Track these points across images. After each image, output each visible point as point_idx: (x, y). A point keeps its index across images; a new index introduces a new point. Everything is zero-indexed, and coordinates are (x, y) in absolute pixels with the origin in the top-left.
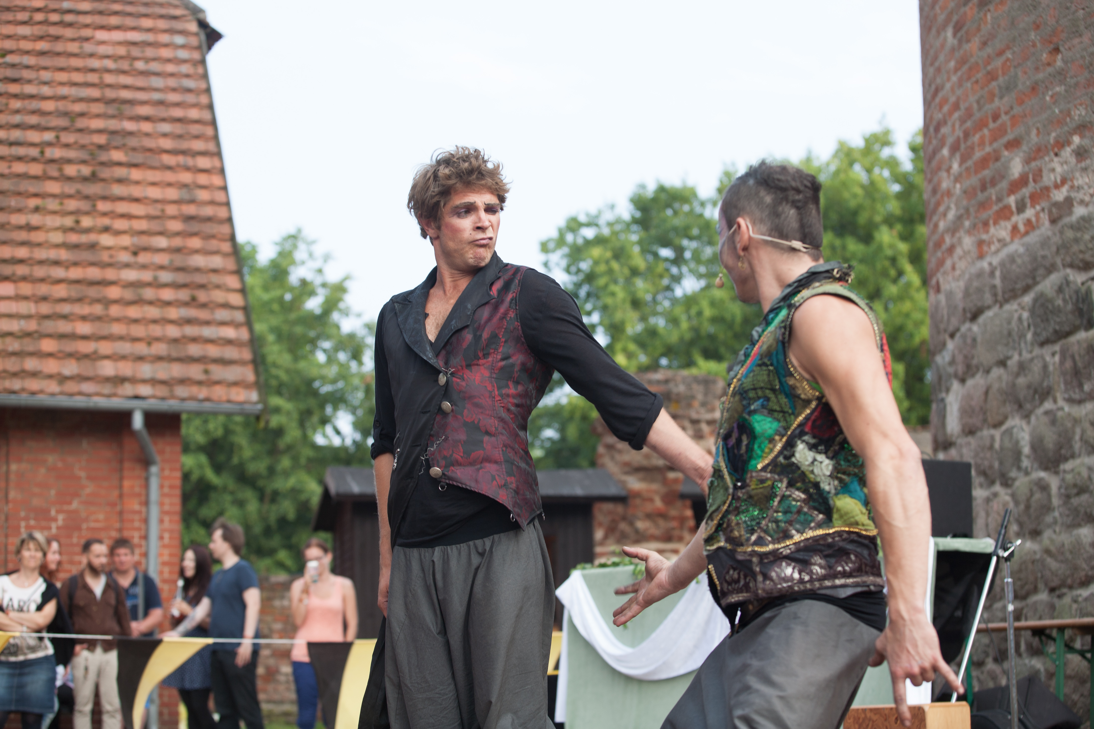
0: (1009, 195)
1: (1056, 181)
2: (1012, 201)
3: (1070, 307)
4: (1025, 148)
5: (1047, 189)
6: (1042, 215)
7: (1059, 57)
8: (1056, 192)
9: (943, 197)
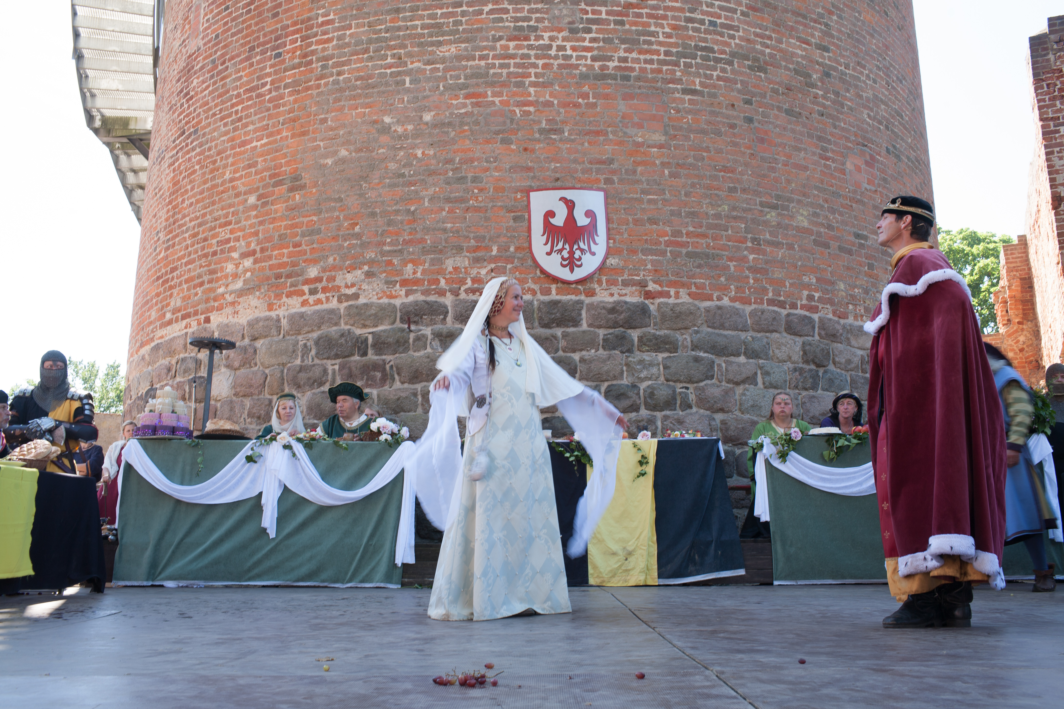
0: (303, 285)
1: (346, 283)
2: (306, 288)
3: (350, 344)
4: (322, 263)
5: (339, 287)
6: (331, 298)
7: (358, 227)
8: (347, 290)
9: (226, 277)
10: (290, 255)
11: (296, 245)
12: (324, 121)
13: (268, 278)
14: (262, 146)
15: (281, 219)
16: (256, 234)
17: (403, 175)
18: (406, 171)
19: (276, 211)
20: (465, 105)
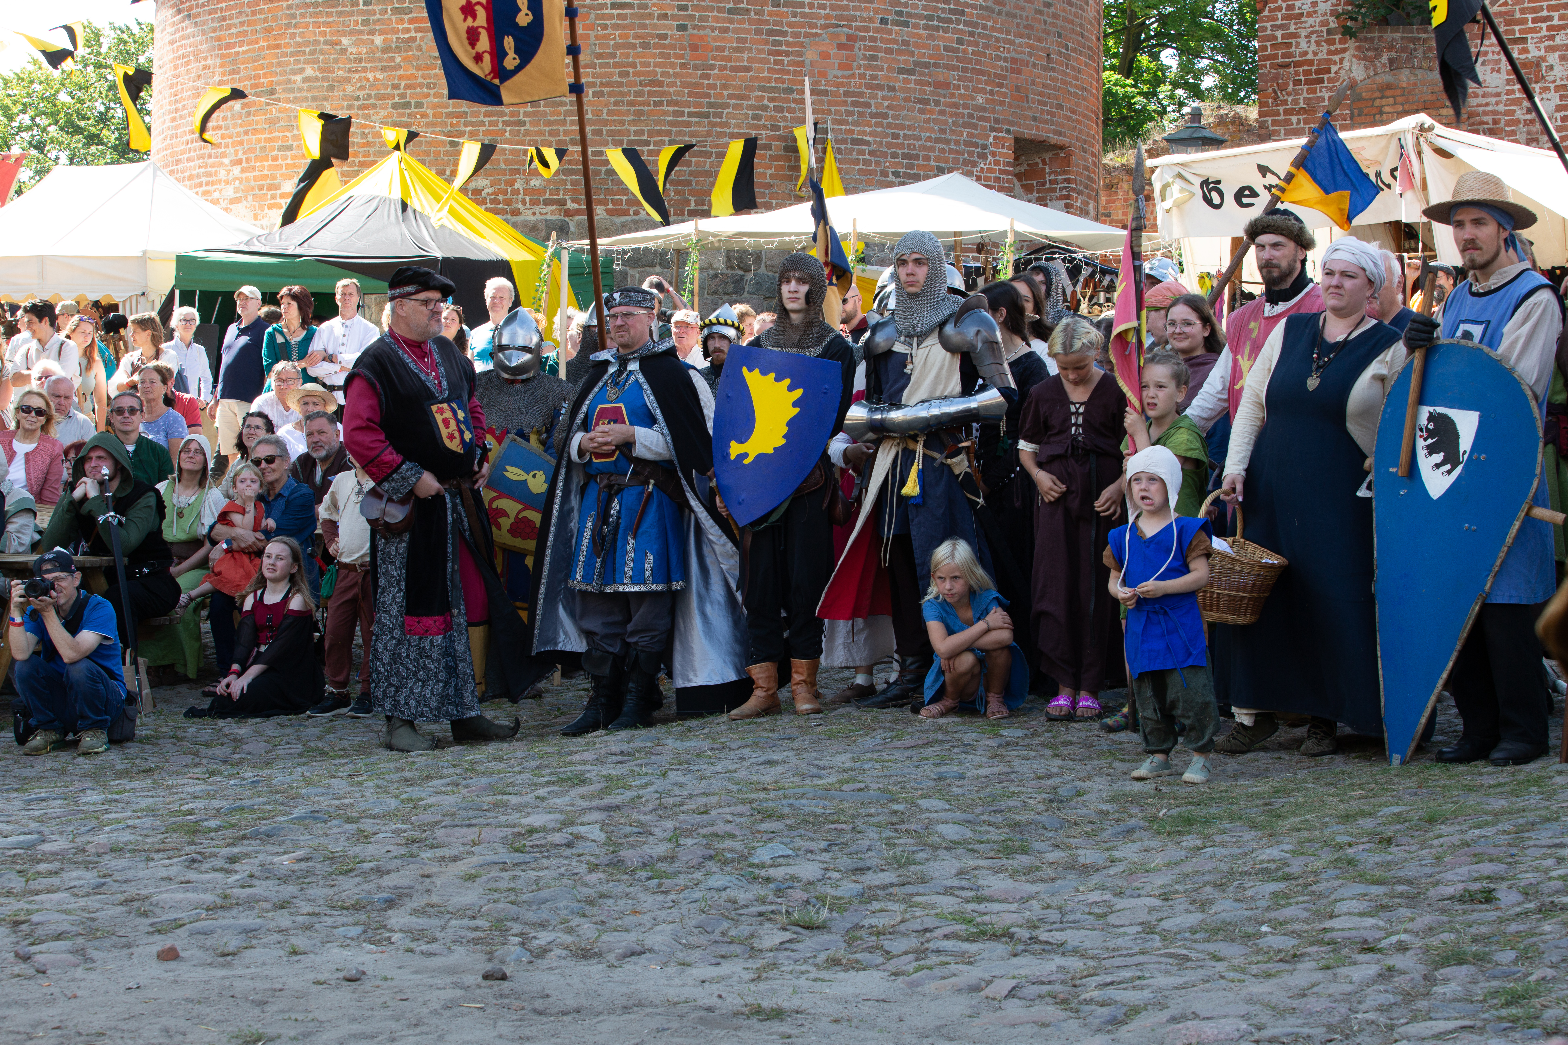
9: (220, 181)
10: (270, 167)
11: (275, 159)
12: (293, 35)
13: (253, 189)
14: (244, 52)
15: (262, 131)
16: (241, 143)
17: (358, 98)
18: (360, 94)
19: (257, 123)
20: (408, 30)
